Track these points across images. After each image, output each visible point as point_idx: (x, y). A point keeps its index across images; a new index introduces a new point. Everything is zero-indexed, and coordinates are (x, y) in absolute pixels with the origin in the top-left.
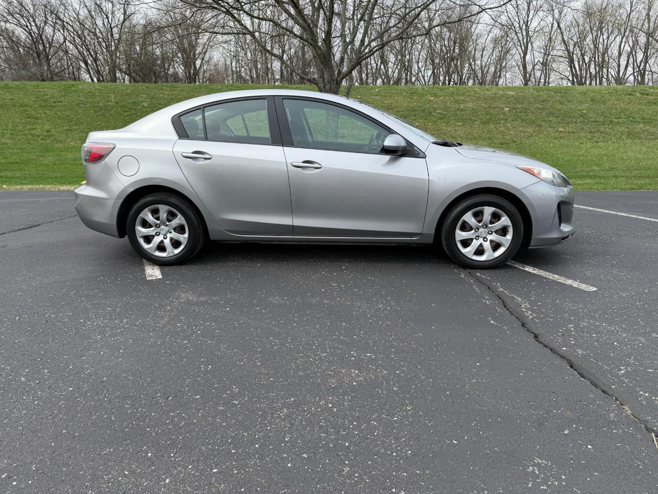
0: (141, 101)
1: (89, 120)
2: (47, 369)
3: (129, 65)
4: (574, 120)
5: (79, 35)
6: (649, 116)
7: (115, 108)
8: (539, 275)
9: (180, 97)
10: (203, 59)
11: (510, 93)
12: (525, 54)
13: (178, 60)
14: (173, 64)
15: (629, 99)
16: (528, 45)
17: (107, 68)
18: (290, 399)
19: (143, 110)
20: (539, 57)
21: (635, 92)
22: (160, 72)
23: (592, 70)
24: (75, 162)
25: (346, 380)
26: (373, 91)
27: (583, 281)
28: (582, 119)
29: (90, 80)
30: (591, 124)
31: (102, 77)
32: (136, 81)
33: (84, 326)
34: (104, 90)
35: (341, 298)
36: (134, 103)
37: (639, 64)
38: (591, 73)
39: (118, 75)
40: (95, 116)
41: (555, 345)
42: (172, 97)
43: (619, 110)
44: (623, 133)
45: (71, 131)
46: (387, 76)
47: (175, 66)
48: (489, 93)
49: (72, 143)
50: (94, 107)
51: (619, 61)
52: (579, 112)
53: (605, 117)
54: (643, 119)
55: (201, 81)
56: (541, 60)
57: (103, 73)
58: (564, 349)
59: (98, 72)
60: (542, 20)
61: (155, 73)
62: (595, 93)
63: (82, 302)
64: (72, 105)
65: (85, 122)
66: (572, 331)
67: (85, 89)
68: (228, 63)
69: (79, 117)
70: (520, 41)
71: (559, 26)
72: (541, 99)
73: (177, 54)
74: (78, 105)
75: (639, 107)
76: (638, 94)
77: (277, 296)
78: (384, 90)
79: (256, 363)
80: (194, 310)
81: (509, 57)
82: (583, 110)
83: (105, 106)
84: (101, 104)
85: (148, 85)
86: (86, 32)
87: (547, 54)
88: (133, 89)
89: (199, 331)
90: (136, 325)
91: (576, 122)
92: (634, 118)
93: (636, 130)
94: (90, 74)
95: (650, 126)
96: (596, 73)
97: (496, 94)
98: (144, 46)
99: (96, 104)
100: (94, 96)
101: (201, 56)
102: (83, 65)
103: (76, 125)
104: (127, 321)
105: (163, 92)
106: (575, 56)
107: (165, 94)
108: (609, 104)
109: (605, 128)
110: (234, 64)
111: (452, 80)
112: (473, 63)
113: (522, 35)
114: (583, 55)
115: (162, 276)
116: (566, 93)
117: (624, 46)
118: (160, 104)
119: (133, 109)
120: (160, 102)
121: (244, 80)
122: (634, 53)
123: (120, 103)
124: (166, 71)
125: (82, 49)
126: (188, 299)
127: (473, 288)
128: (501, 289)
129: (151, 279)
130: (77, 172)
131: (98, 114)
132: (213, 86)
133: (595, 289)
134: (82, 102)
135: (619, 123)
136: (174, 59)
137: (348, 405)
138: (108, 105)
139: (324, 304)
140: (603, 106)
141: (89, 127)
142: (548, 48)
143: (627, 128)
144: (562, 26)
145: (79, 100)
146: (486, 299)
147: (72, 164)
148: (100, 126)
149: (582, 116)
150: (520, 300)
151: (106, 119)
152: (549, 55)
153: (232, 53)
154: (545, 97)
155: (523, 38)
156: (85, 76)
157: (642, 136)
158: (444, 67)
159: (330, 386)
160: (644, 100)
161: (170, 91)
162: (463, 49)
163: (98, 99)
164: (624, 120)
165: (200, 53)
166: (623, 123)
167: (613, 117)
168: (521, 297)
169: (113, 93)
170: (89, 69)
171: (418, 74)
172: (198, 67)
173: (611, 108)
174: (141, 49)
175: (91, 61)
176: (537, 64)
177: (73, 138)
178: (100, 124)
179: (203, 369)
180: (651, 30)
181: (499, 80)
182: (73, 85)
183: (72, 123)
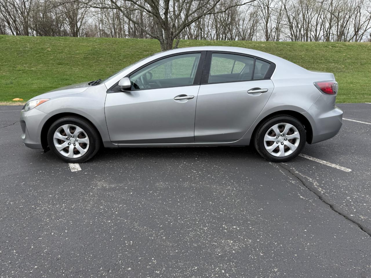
0: (46, 47)
1: (14, 59)
2: (16, 250)
3: (36, 25)
4: (298, 61)
5: (4, 6)
6: (337, 59)
7: (30, 52)
8: (314, 161)
9: (71, 45)
10: (81, 22)
11: (262, 45)
12: (267, 23)
13: (67, 22)
14: (64, 24)
15: (326, 49)
16: (268, 18)
17: (22, 26)
18: (195, 268)
19: (48, 53)
20: (274, 25)
21: (329, 45)
22: (56, 29)
23: (302, 32)
24: (7, 86)
25: (227, 248)
26: (186, 43)
27: (341, 165)
28: (302, 60)
29: (11, 34)
30: (307, 63)
31: (19, 32)
32: (41, 35)
33: (35, 211)
34: (23, 40)
35: (202, 182)
36: (42, 49)
37: (327, 30)
38: (301, 34)
39: (30, 31)
40: (17, 57)
41: (345, 213)
42: (65, 45)
43: (321, 56)
44: (324, 68)
45: (3, 66)
46: (190, 34)
47: (65, 26)
48: (251, 45)
49: (4, 74)
50: (16, 51)
51: (316, 28)
52: (300, 57)
53: (314, 59)
54: (334, 60)
55: (81, 35)
56: (275, 26)
57: (19, 29)
58: (352, 215)
59: (17, 29)
60: (276, 4)
61: (52, 30)
62: (308, 46)
63: (30, 191)
64: (2, 49)
65: (11, 60)
66: (351, 202)
67: (10, 40)
68: (98, 24)
69: (7, 57)
70: (264, 16)
71: (285, 8)
72: (280, 49)
73: (65, 19)
74: (7, 49)
75: (332, 54)
76: (330, 47)
77: (161, 182)
78: (192, 42)
79: (162, 237)
80: (109, 195)
81: (258, 24)
82: (302, 55)
83: (24, 50)
84: (21, 49)
85: (49, 37)
86: (8, 4)
87: (278, 23)
88: (41, 40)
89: (116, 212)
90: (72, 209)
91: (299, 62)
92: (329, 60)
93: (331, 67)
94: (11, 30)
95: (338, 64)
96: (304, 34)
97: (254, 46)
98: (45, 13)
99: (18, 49)
100: (16, 44)
101: (80, 20)
102: (6, 24)
103: (6, 62)
104: (65, 206)
105: (60, 42)
106: (293, 25)
107: (61, 43)
108: (315, 52)
109: (314, 66)
110: (101, 25)
111: (227, 37)
112: (238, 27)
113: (265, 12)
114: (297, 24)
115: (81, 169)
116: (292, 45)
117: (319, 19)
118: (58, 49)
119: (42, 52)
120: (58, 48)
121: (107, 35)
122: (324, 24)
123: (33, 49)
124: (59, 29)
125: (6, 14)
126: (103, 187)
127: (280, 172)
128: (297, 172)
129: (73, 171)
130: (9, 92)
131: (20, 55)
132: (90, 39)
133: (350, 170)
134: (9, 48)
135: (321, 62)
136: (64, 22)
137: (235, 270)
138: (26, 50)
139: (193, 187)
140: (313, 53)
141: (14, 63)
142: (279, 19)
143: (326, 65)
144: (286, 7)
145: (7, 47)
146: (291, 180)
147: (5, 87)
148: (21, 63)
149: (301, 59)
150: (311, 179)
151: (25, 58)
152: (279, 23)
153: (99, 19)
154: (282, 48)
155: (266, 14)
156: (8, 31)
157: (334, 70)
158: (222, 29)
159: (218, 254)
160: (334, 50)
161: (65, 41)
162: (233, 19)
163: (19, 46)
164: (324, 61)
165: (80, 18)
166: (324, 63)
167: (318, 59)
168: (311, 178)
169: (29, 42)
170: (11, 27)
171: (208, 33)
172: (79, 26)
173: (317, 54)
174: (43, 15)
175: (12, 22)
176: (273, 29)
177: (4, 71)
178: (21, 62)
179: (127, 244)
180: (333, 11)
181: (252, 37)
182: (3, 37)
183: (3, 61)
